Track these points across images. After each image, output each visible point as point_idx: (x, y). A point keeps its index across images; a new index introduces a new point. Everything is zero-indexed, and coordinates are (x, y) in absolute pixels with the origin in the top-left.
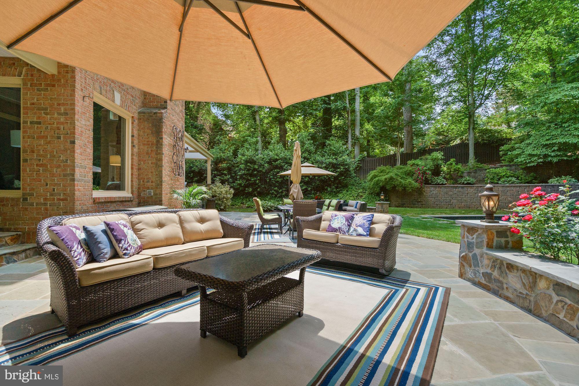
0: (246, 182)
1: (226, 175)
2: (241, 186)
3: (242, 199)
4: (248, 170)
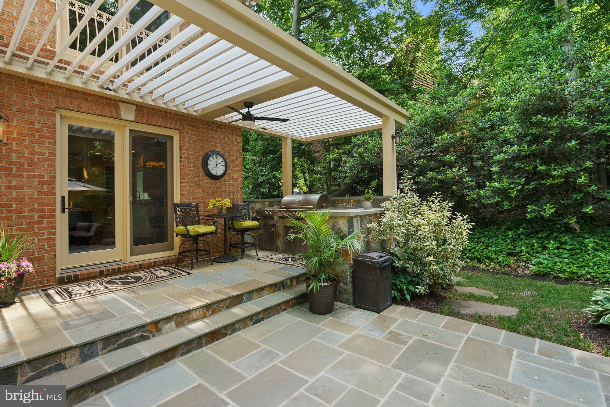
0: (527, 183)
1: (451, 165)
2: (508, 198)
3: (514, 240)
4: (536, 139)
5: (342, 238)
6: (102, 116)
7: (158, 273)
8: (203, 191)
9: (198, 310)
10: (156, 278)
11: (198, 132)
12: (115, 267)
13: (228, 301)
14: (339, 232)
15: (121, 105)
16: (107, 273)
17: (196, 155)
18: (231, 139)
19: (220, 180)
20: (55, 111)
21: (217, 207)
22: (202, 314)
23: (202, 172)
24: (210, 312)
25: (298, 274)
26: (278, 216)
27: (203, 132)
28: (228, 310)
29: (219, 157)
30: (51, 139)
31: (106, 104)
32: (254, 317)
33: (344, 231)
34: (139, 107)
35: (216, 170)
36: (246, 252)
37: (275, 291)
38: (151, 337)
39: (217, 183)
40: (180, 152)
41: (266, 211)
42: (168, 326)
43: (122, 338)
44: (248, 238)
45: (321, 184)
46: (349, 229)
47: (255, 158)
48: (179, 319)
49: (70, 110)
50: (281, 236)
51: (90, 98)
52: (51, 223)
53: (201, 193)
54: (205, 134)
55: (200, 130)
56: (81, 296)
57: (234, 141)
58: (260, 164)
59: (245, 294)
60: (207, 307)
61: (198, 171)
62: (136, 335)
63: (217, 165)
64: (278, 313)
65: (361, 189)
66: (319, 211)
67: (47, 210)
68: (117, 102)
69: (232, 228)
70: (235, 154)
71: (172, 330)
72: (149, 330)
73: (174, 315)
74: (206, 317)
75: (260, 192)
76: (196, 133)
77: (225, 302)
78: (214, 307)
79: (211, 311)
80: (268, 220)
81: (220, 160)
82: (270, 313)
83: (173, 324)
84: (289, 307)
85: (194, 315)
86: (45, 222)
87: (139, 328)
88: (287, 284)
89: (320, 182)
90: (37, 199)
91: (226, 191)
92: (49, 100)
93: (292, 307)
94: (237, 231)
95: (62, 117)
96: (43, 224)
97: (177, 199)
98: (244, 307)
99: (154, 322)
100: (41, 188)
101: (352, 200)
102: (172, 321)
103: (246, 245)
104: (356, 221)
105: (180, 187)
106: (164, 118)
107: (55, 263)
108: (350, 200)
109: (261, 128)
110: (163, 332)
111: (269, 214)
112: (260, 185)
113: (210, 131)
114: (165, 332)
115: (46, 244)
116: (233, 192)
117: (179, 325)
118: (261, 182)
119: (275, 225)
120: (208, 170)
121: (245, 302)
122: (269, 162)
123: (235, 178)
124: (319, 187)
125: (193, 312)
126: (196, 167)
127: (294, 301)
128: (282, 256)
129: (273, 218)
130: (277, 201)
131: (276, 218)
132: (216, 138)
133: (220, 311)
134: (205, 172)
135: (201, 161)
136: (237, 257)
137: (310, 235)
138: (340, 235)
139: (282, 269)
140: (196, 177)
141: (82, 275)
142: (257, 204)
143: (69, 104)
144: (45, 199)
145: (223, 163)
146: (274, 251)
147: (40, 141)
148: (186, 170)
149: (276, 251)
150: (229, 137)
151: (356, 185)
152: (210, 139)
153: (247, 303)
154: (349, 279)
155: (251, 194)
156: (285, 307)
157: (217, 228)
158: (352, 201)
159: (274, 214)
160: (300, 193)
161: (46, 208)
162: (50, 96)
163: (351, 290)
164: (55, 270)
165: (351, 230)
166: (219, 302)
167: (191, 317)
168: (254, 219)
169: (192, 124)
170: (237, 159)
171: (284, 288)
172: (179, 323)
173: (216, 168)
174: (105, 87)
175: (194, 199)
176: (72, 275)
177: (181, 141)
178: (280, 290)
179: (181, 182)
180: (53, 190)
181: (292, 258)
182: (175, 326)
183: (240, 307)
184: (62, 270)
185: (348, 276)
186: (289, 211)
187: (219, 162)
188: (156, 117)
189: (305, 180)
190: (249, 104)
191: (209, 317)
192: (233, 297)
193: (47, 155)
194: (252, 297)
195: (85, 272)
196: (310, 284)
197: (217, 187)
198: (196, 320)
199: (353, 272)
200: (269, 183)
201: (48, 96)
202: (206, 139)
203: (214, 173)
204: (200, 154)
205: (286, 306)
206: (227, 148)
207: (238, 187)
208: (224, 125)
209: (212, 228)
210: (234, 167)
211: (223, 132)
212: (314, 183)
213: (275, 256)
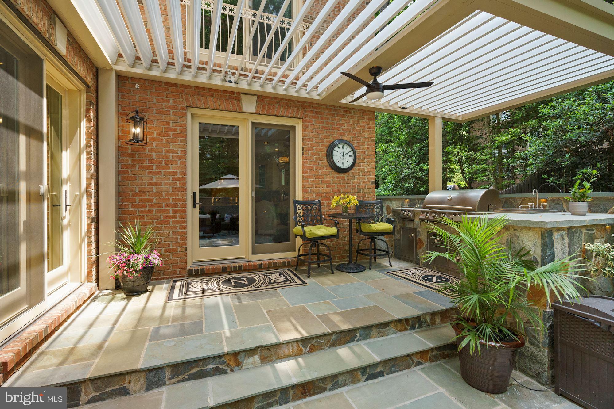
5: (530, 265)
6: (226, 110)
7: (273, 278)
8: (328, 186)
9: (290, 344)
10: (269, 284)
11: (322, 119)
12: (237, 265)
13: (333, 337)
14: (521, 254)
15: (243, 97)
16: (229, 270)
17: (320, 146)
18: (361, 124)
19: (348, 173)
20: (186, 110)
21: (341, 205)
22: (296, 350)
23: (326, 165)
24: (308, 349)
25: (443, 308)
26: (420, 219)
27: (328, 119)
28: (333, 349)
29: (346, 146)
30: (183, 137)
31: (230, 98)
32: (368, 370)
33: (532, 253)
34: (260, 98)
35: (342, 161)
36: (378, 261)
37: (406, 329)
38: (229, 371)
39: (344, 177)
40: (303, 143)
41: (405, 211)
42: (251, 360)
43: (193, 368)
44: (381, 244)
45: (485, 176)
46: (544, 251)
47: (398, 149)
48: (265, 353)
49: (198, 108)
50: (423, 244)
51: (215, 93)
52: (182, 218)
53: (325, 188)
54: (330, 121)
55: (325, 116)
56: (194, 294)
57: (365, 127)
58: (404, 155)
59: (359, 329)
60: (304, 341)
61: (322, 163)
62: (211, 366)
63: (343, 156)
64: (408, 367)
65: (557, 182)
66: (482, 216)
67: (179, 205)
68: (239, 95)
69: (359, 231)
70: (366, 142)
71: (255, 367)
72: (225, 362)
73: (259, 347)
74: (302, 354)
75: (404, 188)
76: (320, 120)
77: (329, 337)
78: (314, 342)
79: (309, 347)
80: (406, 222)
81: (348, 149)
82: (393, 366)
83: (257, 358)
84: (426, 361)
85: (285, 350)
86: (178, 216)
87: (214, 358)
88: (426, 321)
89: (484, 174)
90: (172, 195)
91: (354, 186)
92: (181, 100)
93: (432, 361)
94: (365, 235)
95: (193, 115)
96: (176, 218)
97: (299, 196)
98: (356, 349)
99: (233, 353)
100: (175, 185)
101: (542, 198)
102: (257, 354)
103: (378, 252)
104: (560, 238)
105: (303, 182)
106: (285, 107)
107: (186, 256)
108: (540, 198)
109: (400, 107)
110: (244, 367)
111: (408, 215)
112: (404, 180)
113: (336, 117)
114: (246, 367)
115: (179, 237)
116: (364, 187)
117: (265, 360)
118: (405, 176)
119: (416, 229)
120: (333, 161)
121: (358, 340)
122: (415, 152)
123: (366, 170)
124: (482, 181)
125: (284, 346)
126: (320, 159)
127: (435, 352)
128: (422, 272)
129: (413, 220)
130: (421, 199)
131: (417, 221)
132: (343, 125)
133: (322, 349)
134: (330, 165)
135: (325, 152)
136: (364, 267)
137: (466, 255)
138: (523, 258)
139: (420, 293)
140: (320, 171)
141: (208, 270)
142: (394, 202)
143: (197, 102)
144: (178, 194)
145: (351, 154)
146: (413, 263)
147: (174, 140)
148: (309, 163)
149: (416, 264)
150: (358, 122)
151: (546, 176)
152: (335, 126)
153: (362, 343)
154: (542, 337)
155: (393, 190)
156: (420, 360)
157: (338, 231)
158: (542, 200)
159: (414, 215)
160: (454, 189)
161: (179, 203)
162: (182, 96)
163: (546, 359)
164: (186, 262)
165: (549, 253)
166: (320, 336)
167: (280, 352)
168: (389, 221)
169: (315, 110)
170: (368, 148)
171: (420, 326)
172: (266, 358)
173: (343, 159)
174: (228, 80)
175: (317, 195)
176: (199, 269)
177: (304, 131)
178: (414, 329)
179: (303, 177)
180: (184, 186)
181: (438, 278)
182: (259, 362)
183: (350, 348)
184: (194, 262)
185: (541, 334)
186: (436, 213)
187: (346, 152)
188: (277, 106)
189: (463, 172)
190: (376, 71)
191: (306, 355)
192: (341, 332)
193: (179, 153)
194: (369, 335)
195: (210, 267)
196: (463, 338)
197: (344, 182)
198: (287, 357)
199: (551, 327)
200: (413, 177)
201: (180, 96)
202: (331, 126)
203: (340, 165)
204: (325, 144)
205: (421, 357)
206: (356, 135)
207: (369, 182)
208: (353, 109)
209: (333, 231)
210: (364, 157)
211: (351, 116)
212: (475, 176)
213: (413, 272)
